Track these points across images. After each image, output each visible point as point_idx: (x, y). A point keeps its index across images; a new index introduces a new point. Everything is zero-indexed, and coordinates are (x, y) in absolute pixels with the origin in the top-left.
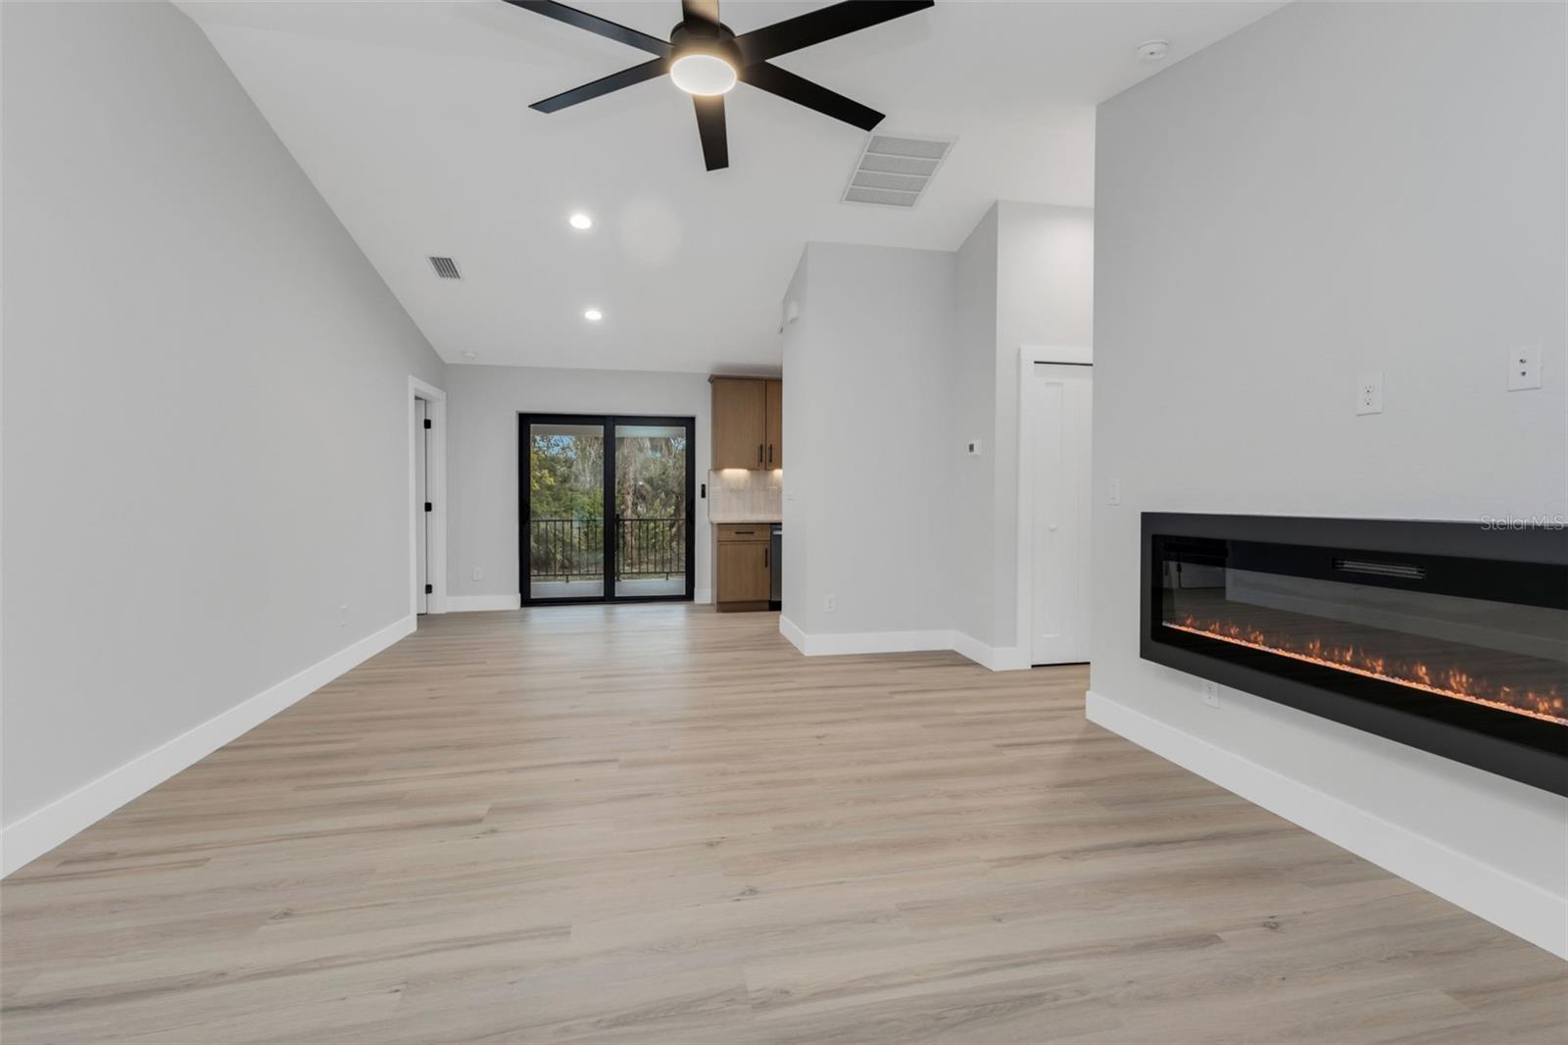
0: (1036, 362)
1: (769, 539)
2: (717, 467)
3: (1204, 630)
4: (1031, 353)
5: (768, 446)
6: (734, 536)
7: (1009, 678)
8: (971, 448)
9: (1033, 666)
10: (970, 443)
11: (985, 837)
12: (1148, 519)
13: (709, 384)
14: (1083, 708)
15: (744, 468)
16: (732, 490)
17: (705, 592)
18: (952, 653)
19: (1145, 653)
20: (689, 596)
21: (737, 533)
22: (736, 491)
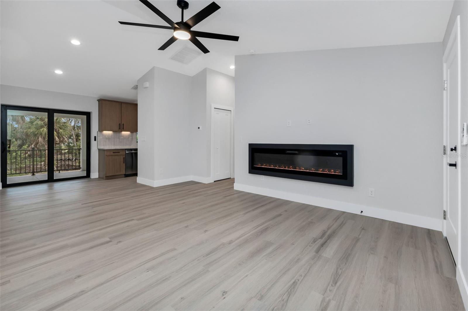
0: (215, 108)
1: (125, 154)
2: (101, 130)
3: (262, 166)
4: (214, 106)
5: (122, 124)
6: (112, 154)
7: (209, 185)
8: (199, 128)
9: (214, 181)
10: (198, 127)
11: (238, 211)
12: (250, 145)
13: (98, 102)
14: (233, 187)
15: (111, 131)
16: (106, 138)
17: (95, 174)
18: (192, 181)
19: (250, 172)
20: (88, 175)
21: (113, 153)
22: (108, 138)
